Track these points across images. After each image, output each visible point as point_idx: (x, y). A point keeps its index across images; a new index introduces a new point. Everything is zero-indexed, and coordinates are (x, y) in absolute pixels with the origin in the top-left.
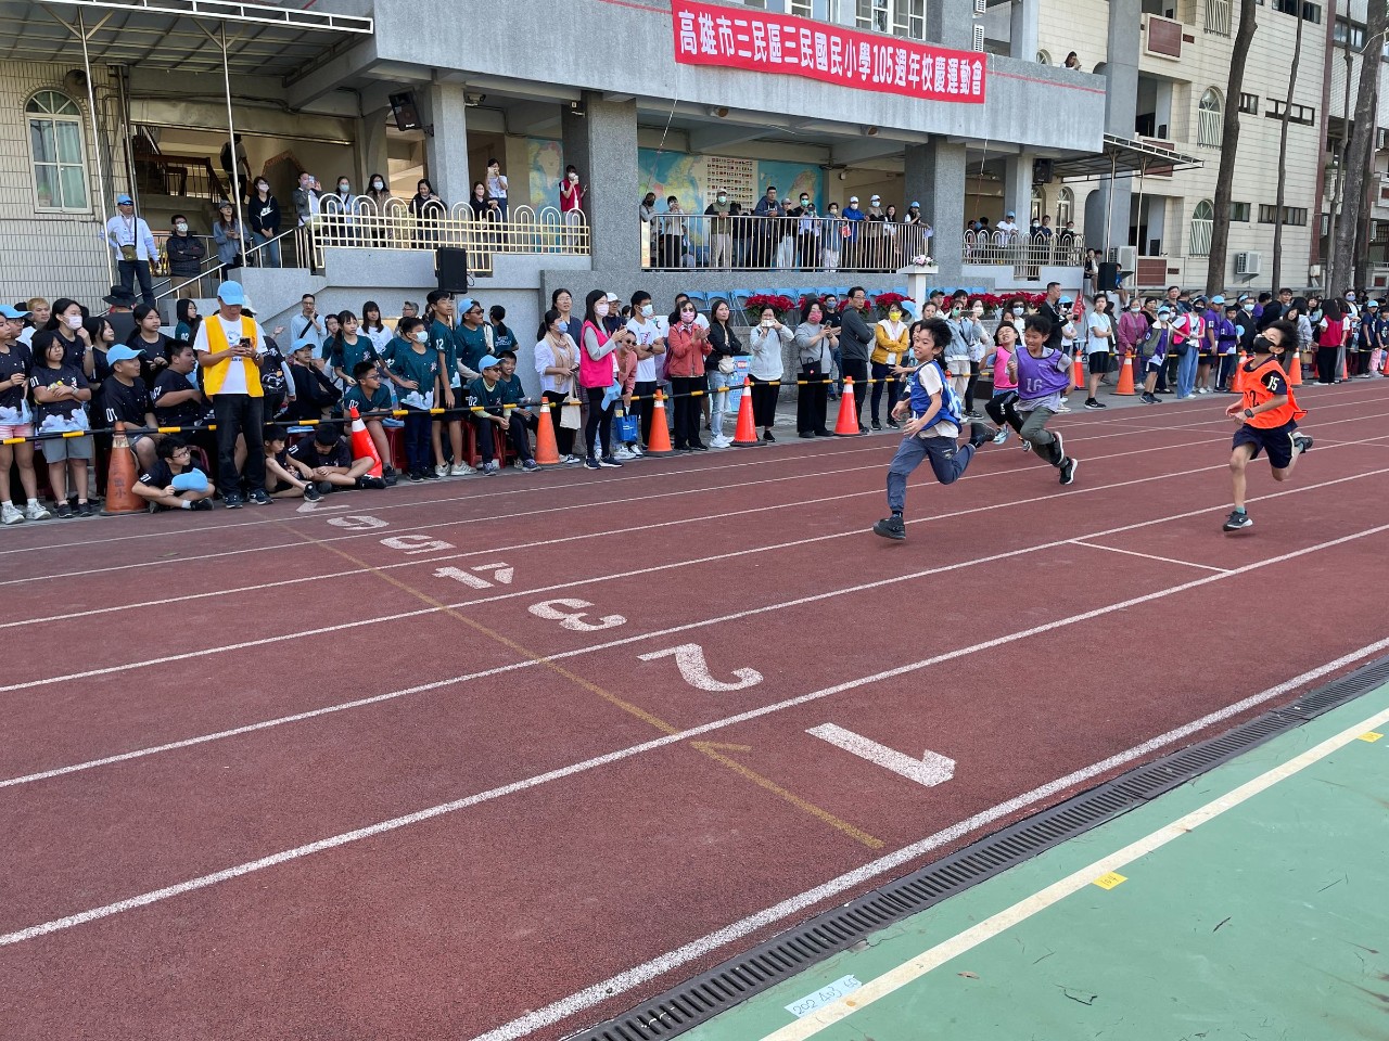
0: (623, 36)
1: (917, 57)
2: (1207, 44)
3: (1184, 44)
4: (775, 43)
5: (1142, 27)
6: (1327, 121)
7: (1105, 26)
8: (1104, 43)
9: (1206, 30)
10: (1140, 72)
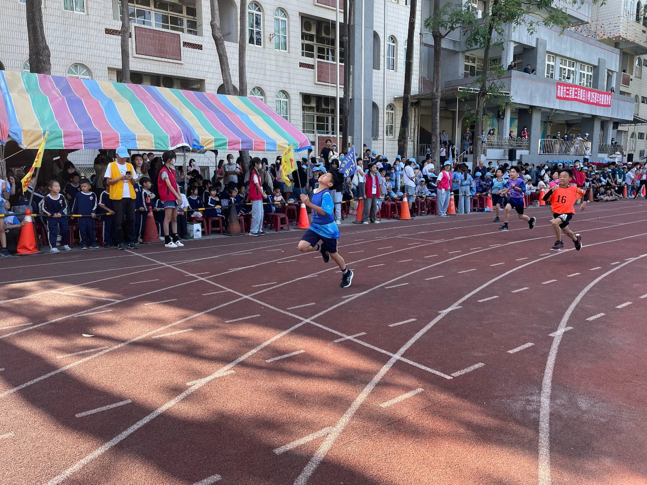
0: (548, 93)
1: (598, 95)
2: (635, 81)
4: (573, 93)
9: (636, 77)
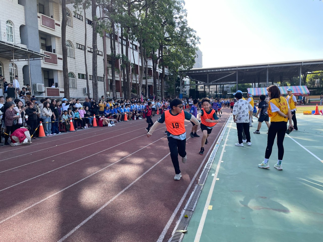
3: (55, 25)
5: (39, 17)
6: (106, 55)
7: (23, 14)
8: (24, 19)
10: (39, 30)
